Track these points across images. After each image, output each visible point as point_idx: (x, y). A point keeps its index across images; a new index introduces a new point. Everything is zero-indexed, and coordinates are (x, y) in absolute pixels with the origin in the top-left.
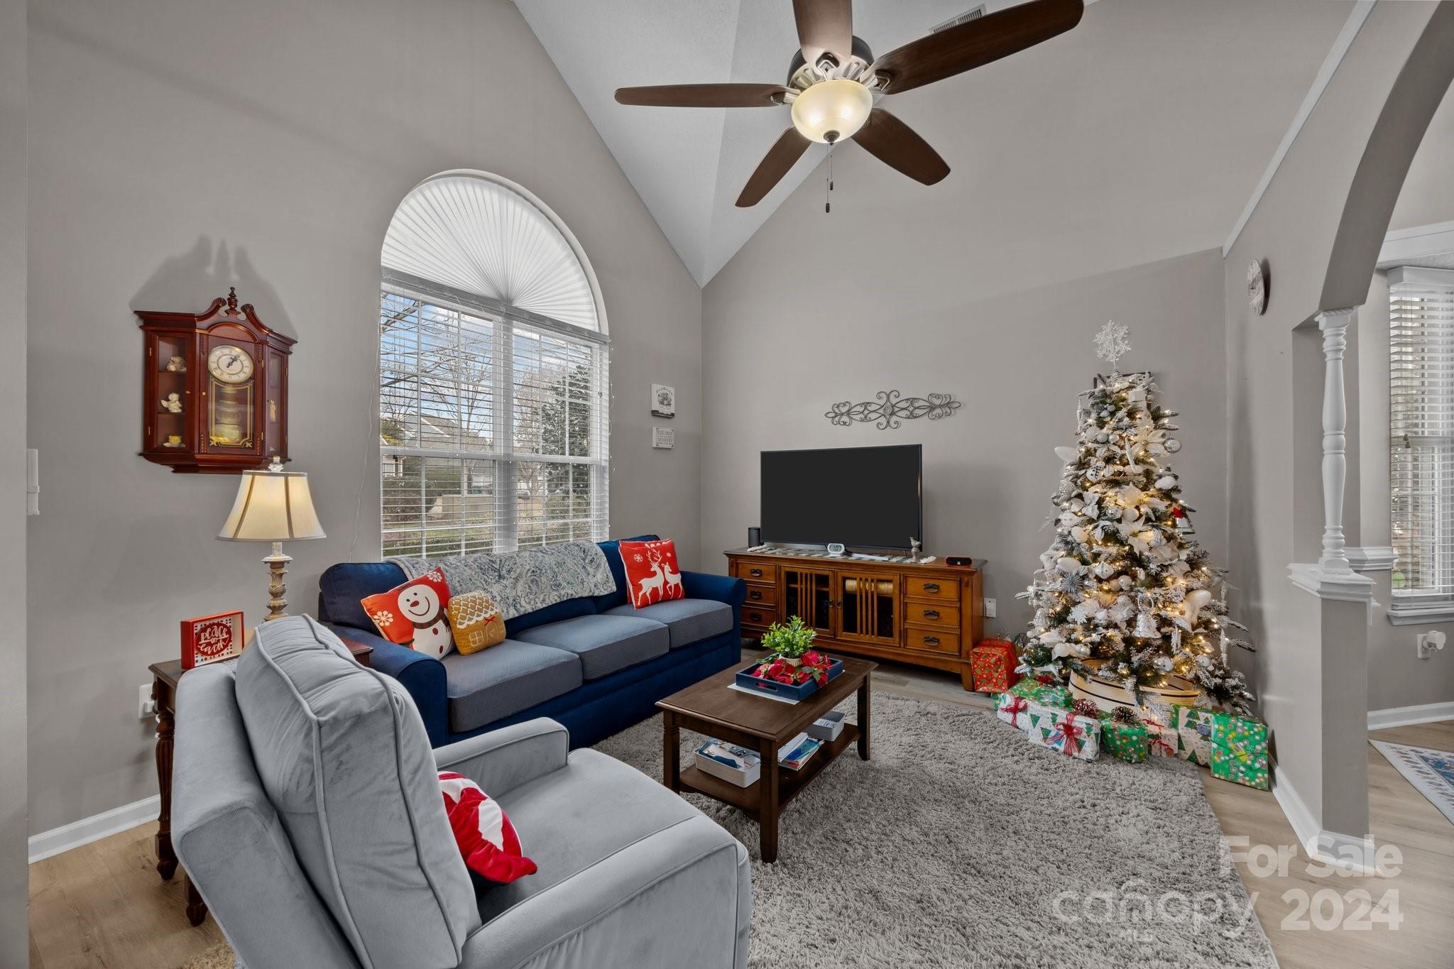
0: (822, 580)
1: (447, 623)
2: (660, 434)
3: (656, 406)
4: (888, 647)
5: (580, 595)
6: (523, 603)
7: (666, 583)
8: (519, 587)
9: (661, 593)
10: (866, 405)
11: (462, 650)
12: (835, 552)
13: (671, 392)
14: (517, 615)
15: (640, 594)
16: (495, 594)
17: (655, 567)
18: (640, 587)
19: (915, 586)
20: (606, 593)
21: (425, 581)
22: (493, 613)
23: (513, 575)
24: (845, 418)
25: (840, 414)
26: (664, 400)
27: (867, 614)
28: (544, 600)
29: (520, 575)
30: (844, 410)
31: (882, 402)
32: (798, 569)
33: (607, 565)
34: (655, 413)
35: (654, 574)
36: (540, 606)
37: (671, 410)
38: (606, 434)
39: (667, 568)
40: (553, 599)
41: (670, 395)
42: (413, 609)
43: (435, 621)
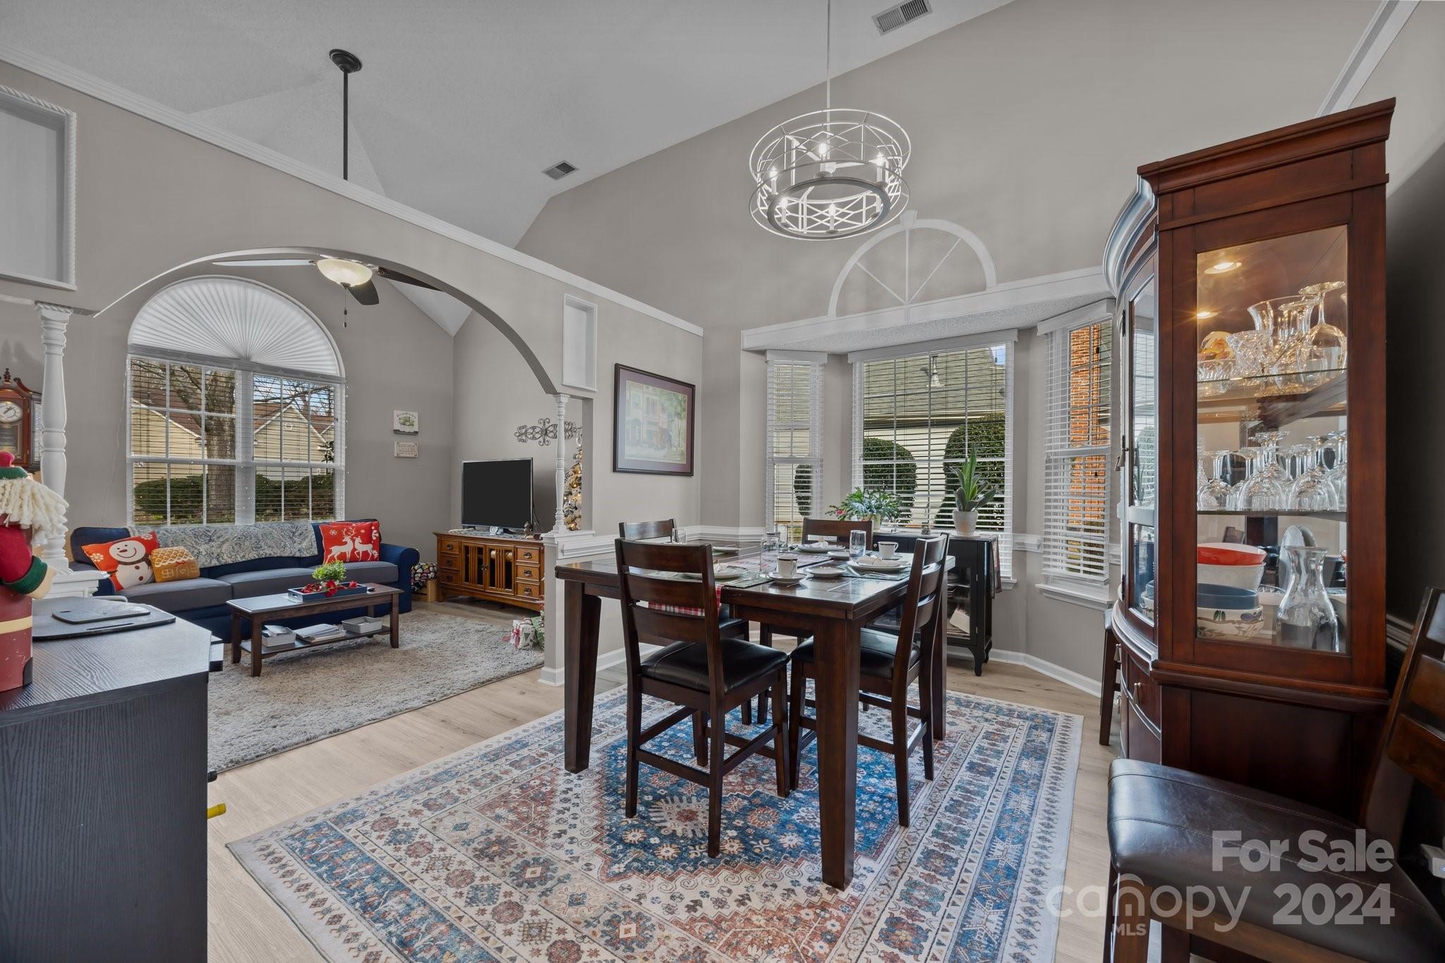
0: (480, 550)
1: (150, 563)
2: (403, 447)
3: (397, 426)
4: (506, 594)
5: (279, 555)
6: (225, 557)
7: (354, 549)
8: (225, 547)
9: (348, 556)
10: (534, 428)
11: (157, 580)
12: (494, 532)
13: (415, 416)
14: (218, 564)
15: (329, 556)
16: (201, 550)
17: (347, 539)
18: (331, 552)
19: (521, 552)
20: (308, 555)
21: (139, 539)
22: (185, 560)
23: (221, 540)
24: (524, 437)
25: (523, 434)
26: (405, 422)
27: (500, 574)
28: (244, 556)
29: (227, 540)
30: (524, 431)
31: (541, 426)
32: (471, 544)
33: (314, 537)
34: (397, 432)
35: (346, 543)
36: (239, 560)
37: (416, 428)
38: (344, 447)
39: (358, 540)
40: (253, 555)
41: (412, 419)
42: (121, 554)
43: (139, 561)
